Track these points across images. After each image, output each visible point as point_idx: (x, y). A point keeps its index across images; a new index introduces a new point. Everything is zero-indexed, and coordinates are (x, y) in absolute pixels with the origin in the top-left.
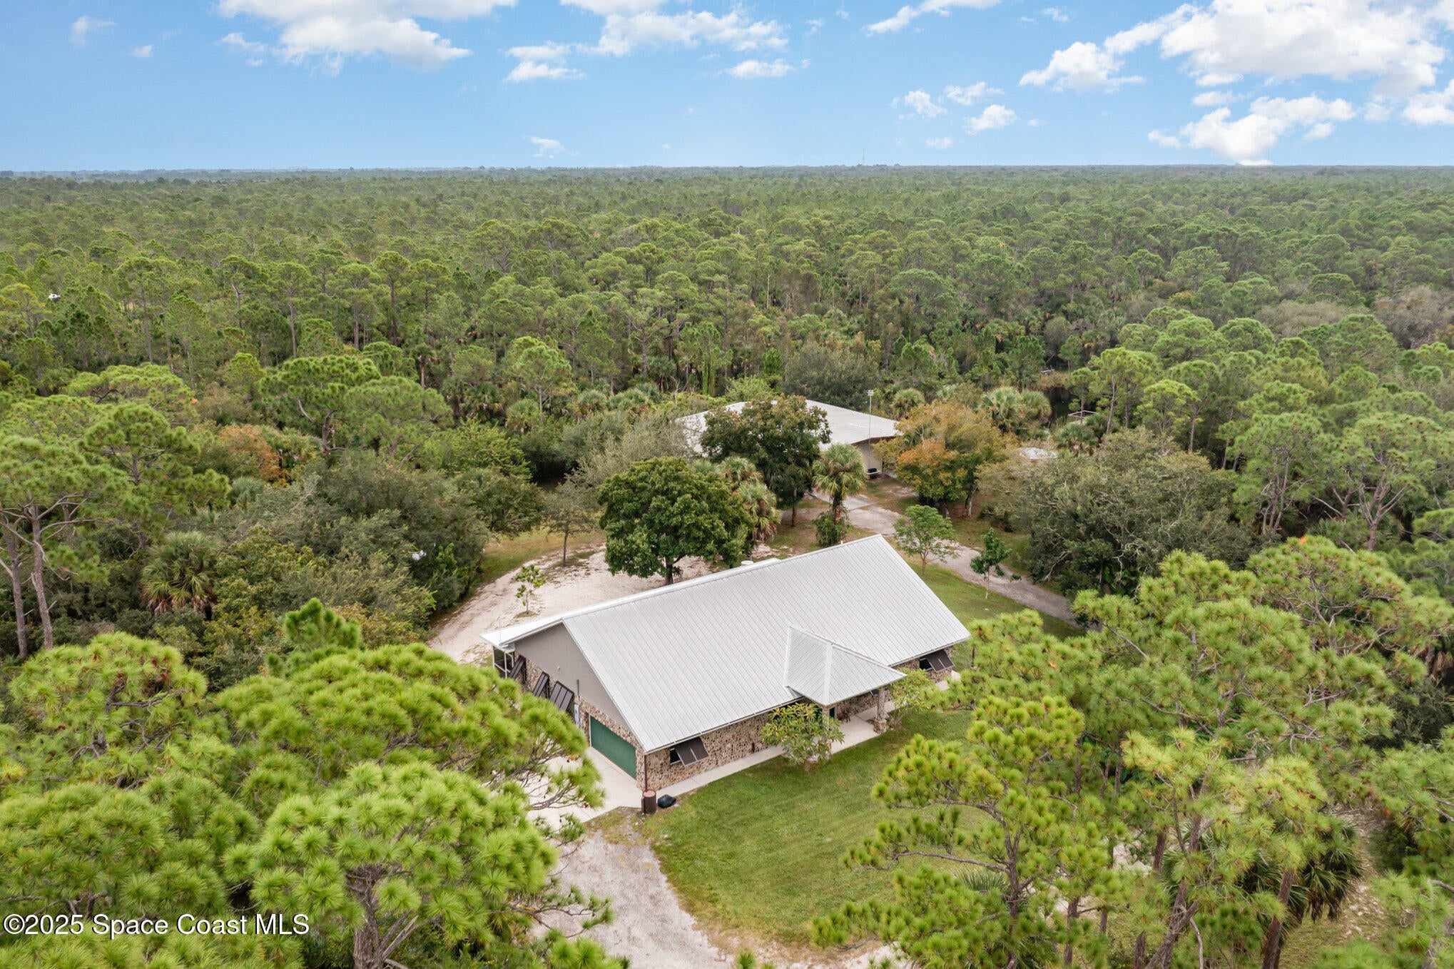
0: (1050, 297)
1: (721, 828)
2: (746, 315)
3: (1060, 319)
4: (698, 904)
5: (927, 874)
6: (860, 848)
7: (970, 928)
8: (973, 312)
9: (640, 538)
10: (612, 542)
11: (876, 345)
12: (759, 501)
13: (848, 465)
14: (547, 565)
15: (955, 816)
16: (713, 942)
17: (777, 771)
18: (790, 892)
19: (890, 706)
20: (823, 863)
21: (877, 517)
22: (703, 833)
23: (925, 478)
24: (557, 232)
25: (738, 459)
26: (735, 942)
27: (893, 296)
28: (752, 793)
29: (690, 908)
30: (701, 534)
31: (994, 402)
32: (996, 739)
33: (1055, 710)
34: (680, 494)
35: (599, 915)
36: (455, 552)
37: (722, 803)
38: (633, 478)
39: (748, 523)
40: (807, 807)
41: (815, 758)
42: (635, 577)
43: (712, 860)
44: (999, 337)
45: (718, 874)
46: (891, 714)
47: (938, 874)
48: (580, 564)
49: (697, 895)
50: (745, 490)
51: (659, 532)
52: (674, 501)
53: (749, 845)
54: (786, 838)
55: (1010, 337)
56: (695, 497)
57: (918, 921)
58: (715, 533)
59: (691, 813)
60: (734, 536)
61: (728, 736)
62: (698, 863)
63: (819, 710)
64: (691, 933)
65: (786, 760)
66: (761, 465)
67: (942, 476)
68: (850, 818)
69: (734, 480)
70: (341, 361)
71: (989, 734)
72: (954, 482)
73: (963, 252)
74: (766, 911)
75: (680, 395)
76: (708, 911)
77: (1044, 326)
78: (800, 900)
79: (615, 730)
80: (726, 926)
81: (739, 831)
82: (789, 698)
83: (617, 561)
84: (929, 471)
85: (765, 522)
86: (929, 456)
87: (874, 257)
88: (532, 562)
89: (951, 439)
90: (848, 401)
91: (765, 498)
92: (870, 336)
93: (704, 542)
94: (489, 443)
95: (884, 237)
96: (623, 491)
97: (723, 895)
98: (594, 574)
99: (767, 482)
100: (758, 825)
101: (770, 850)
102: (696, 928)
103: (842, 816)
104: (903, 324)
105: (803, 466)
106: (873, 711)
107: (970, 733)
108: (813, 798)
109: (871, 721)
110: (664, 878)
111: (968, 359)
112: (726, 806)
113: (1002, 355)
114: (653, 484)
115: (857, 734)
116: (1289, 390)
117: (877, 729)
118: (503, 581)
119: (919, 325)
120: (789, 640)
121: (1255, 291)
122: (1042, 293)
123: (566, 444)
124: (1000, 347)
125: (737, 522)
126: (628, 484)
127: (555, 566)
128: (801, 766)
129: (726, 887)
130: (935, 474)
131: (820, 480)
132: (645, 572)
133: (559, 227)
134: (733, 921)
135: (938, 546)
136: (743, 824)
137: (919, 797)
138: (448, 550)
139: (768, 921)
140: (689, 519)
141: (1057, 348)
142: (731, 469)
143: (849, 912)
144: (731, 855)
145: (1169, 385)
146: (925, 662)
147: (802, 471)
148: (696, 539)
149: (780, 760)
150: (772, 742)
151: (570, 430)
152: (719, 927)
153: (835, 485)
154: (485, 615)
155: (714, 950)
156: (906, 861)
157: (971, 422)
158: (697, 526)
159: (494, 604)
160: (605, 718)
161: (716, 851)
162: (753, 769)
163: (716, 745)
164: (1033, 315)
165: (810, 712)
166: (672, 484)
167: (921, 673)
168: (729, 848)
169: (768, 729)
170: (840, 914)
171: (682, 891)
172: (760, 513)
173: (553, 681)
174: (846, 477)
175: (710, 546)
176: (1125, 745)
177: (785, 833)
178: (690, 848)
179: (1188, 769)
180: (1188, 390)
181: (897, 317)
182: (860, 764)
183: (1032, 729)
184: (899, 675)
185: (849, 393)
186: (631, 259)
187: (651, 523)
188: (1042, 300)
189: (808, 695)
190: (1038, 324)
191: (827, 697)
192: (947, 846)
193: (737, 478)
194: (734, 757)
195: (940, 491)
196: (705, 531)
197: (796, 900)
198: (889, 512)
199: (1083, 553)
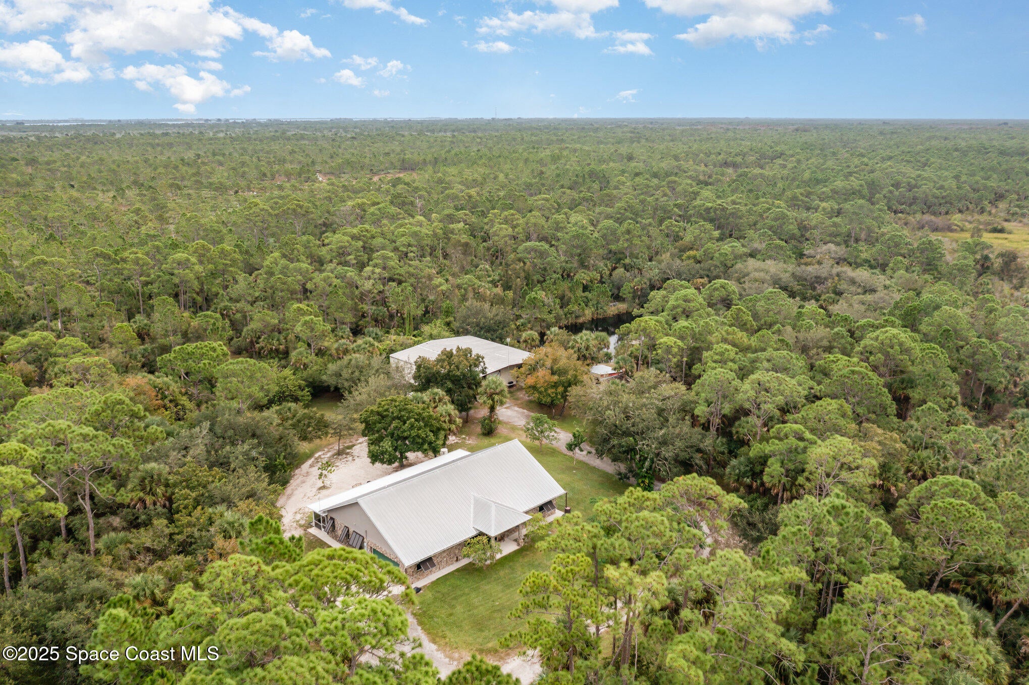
0: (615, 253)
1: (444, 602)
2: (430, 278)
3: (620, 271)
4: (437, 639)
5: (538, 620)
6: (514, 612)
7: (553, 637)
8: (569, 266)
9: (387, 444)
10: (372, 447)
11: (510, 294)
12: (450, 415)
13: (498, 391)
14: (329, 454)
15: (548, 597)
16: (446, 656)
17: (470, 570)
18: (481, 630)
19: (524, 531)
20: (495, 615)
21: (514, 414)
22: (436, 604)
23: (540, 393)
24: (299, 210)
25: (436, 390)
26: (456, 655)
27: (520, 260)
28: (458, 583)
29: (434, 641)
30: (420, 441)
31: (579, 341)
32: (560, 571)
33: (581, 559)
34: (408, 418)
35: (417, 644)
36: (285, 458)
37: (444, 589)
38: (381, 409)
39: (444, 430)
40: (486, 588)
41: (488, 562)
42: (385, 466)
43: (442, 618)
44: (584, 282)
45: (446, 624)
46: (525, 536)
47: (542, 620)
48: (348, 454)
49: (436, 635)
50: (441, 409)
51: (397, 440)
52: (405, 423)
53: (459, 609)
54: (477, 604)
55: (591, 281)
56: (416, 420)
57: (535, 637)
58: (428, 439)
59: (429, 595)
60: (437, 438)
61: (445, 554)
62: (436, 620)
63: (489, 539)
64: (435, 653)
65: (474, 564)
66: (449, 392)
67: (550, 391)
68: (508, 591)
69: (435, 402)
70: (206, 346)
71: (558, 568)
72: (556, 394)
73: (561, 225)
74: (470, 639)
75: (394, 337)
76: (442, 642)
77: (611, 275)
78: (486, 633)
79: (388, 555)
80: (452, 649)
81: (454, 602)
82: (474, 533)
83: (375, 457)
84: (543, 389)
85: (453, 427)
86: (542, 381)
87: (507, 230)
88: (320, 453)
89: (555, 368)
90: (494, 337)
91: (452, 413)
92: (507, 287)
93: (422, 444)
94: (285, 379)
95: (513, 215)
96: (376, 418)
97: (448, 634)
98: (357, 460)
99: (453, 402)
100: (463, 598)
101: (469, 611)
102: (437, 650)
103: (503, 591)
104: (526, 278)
105: (472, 389)
106: (516, 535)
107: (552, 568)
108: (488, 583)
109: (516, 540)
110: (420, 628)
111: (566, 298)
112: (446, 590)
113: (587, 294)
114: (392, 413)
115: (509, 548)
116: (726, 349)
117: (519, 545)
118: (305, 466)
119: (535, 278)
120: (472, 501)
121: (733, 252)
122: (610, 251)
123: (331, 376)
124: (585, 288)
125: (439, 429)
126: (378, 413)
127: (333, 455)
128: (481, 568)
129: (450, 630)
130: (546, 390)
131: (481, 399)
132: (390, 462)
133: (301, 207)
134: (455, 645)
135: (548, 436)
136: (455, 598)
137: (534, 592)
138: (282, 457)
139: (471, 644)
140: (414, 433)
141: (619, 289)
142: (432, 396)
143: (511, 636)
144: (451, 615)
145: (669, 340)
146: (541, 508)
147: (471, 392)
148: (417, 443)
149: (471, 564)
150: (468, 556)
151: (332, 367)
152: (448, 649)
153: (490, 402)
154: (300, 490)
155: (447, 660)
156: (531, 615)
157: (565, 358)
158: (418, 436)
159: (304, 482)
160: (382, 549)
161: (443, 613)
162: (458, 570)
163: (439, 559)
164: (604, 266)
165: (485, 540)
166: (403, 413)
167: (539, 515)
168: (450, 611)
169: (465, 550)
170: (507, 636)
171: (429, 633)
172: (450, 422)
173: (351, 531)
174: (496, 397)
175: (426, 446)
176: (605, 569)
177: (476, 601)
178: (431, 613)
179: (625, 577)
180: (680, 343)
181: (523, 275)
182: (511, 564)
183: (572, 567)
184: (528, 517)
185: (495, 331)
186: (354, 237)
187: (392, 435)
188: (610, 255)
189: (484, 531)
190: (608, 273)
191: (493, 533)
192: (546, 609)
193: (437, 401)
194: (448, 564)
195: (549, 400)
196: (423, 438)
197: (483, 634)
198: (521, 410)
199: (620, 446)
